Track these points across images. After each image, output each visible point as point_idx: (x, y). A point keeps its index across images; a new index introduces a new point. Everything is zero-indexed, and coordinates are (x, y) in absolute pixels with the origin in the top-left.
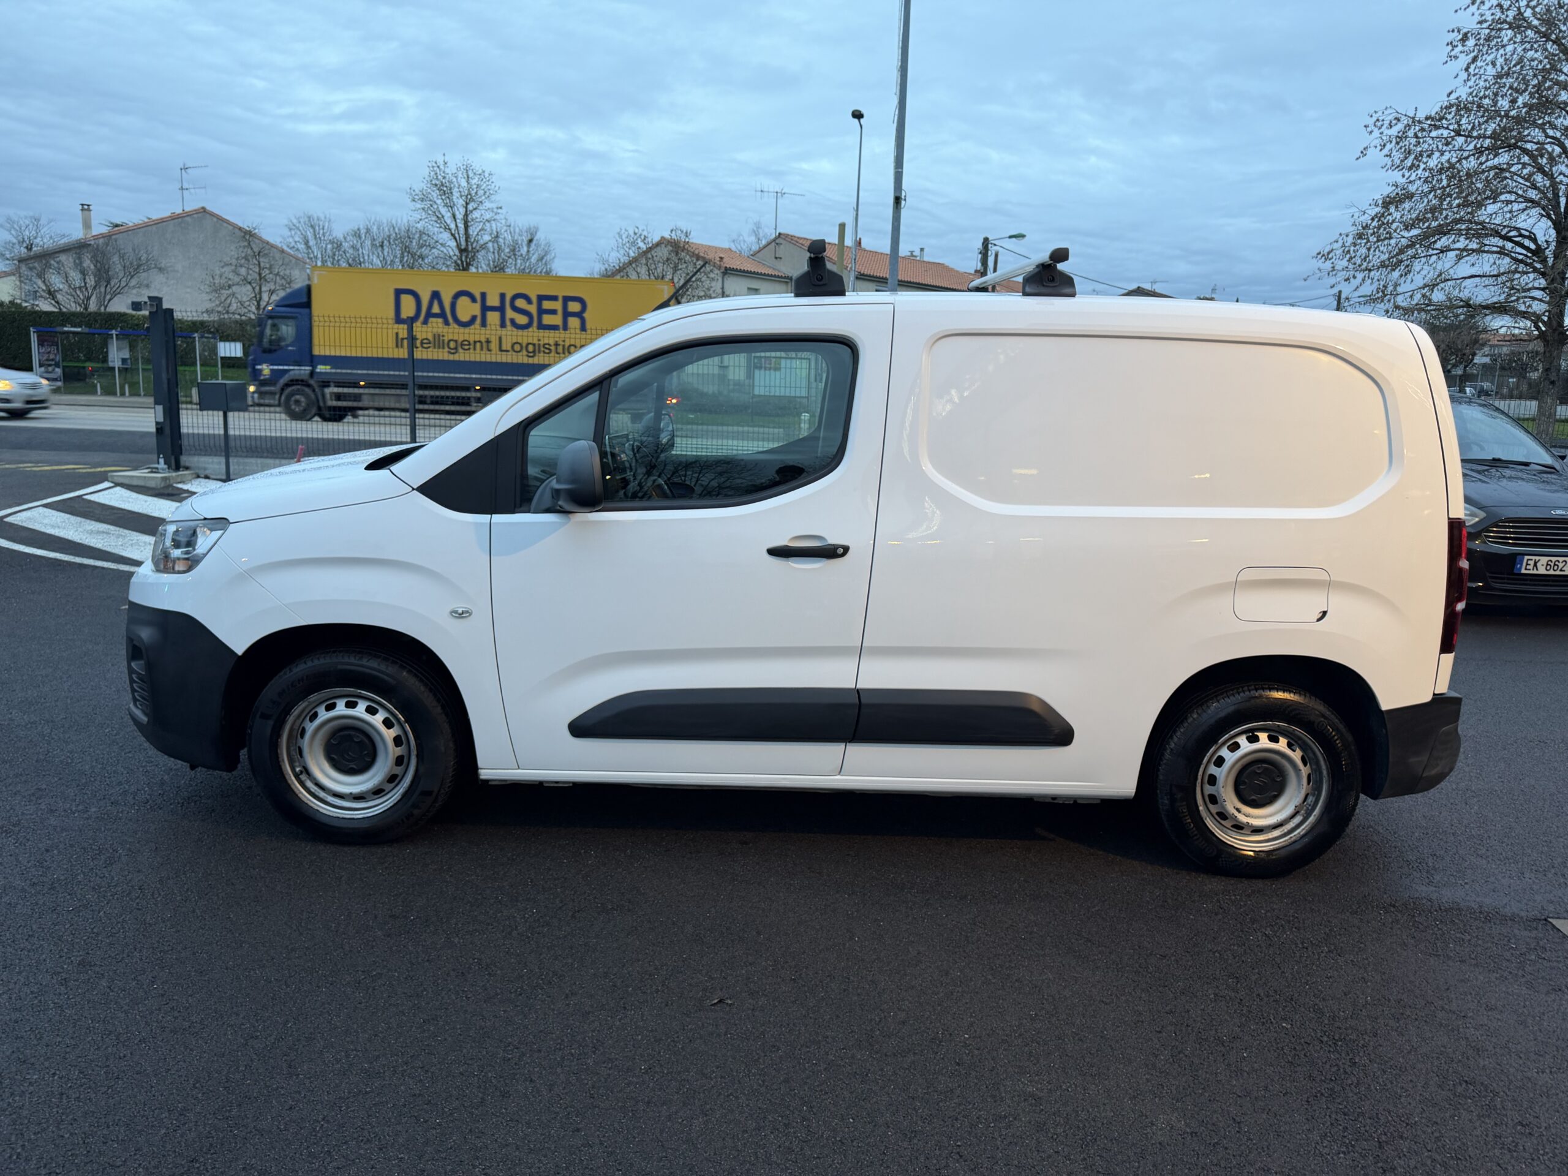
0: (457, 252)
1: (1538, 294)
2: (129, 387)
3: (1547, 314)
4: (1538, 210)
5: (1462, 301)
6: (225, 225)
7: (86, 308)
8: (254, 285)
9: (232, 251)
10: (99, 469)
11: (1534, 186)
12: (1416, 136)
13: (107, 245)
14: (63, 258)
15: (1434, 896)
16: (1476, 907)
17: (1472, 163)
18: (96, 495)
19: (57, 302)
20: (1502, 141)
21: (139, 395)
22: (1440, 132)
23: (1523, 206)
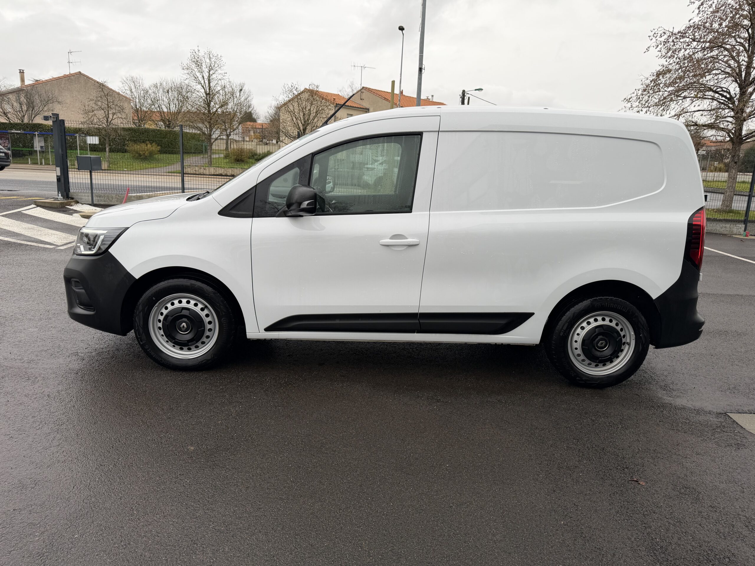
0: (205, 95)
1: (730, 119)
2: (44, 160)
3: (734, 129)
4: (730, 79)
5: (693, 122)
6: (91, 80)
7: (23, 121)
8: (105, 110)
9: (94, 94)
10: (29, 199)
11: (729, 66)
12: (673, 41)
13: (32, 90)
14: (10, 96)
15: (672, 402)
16: (693, 407)
17: (700, 55)
18: (28, 211)
19: (8, 118)
20: (715, 44)
21: (50, 164)
22: (685, 39)
23: (724, 76)
